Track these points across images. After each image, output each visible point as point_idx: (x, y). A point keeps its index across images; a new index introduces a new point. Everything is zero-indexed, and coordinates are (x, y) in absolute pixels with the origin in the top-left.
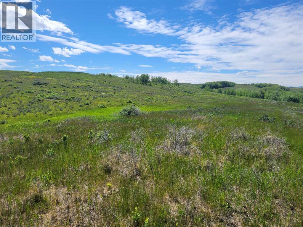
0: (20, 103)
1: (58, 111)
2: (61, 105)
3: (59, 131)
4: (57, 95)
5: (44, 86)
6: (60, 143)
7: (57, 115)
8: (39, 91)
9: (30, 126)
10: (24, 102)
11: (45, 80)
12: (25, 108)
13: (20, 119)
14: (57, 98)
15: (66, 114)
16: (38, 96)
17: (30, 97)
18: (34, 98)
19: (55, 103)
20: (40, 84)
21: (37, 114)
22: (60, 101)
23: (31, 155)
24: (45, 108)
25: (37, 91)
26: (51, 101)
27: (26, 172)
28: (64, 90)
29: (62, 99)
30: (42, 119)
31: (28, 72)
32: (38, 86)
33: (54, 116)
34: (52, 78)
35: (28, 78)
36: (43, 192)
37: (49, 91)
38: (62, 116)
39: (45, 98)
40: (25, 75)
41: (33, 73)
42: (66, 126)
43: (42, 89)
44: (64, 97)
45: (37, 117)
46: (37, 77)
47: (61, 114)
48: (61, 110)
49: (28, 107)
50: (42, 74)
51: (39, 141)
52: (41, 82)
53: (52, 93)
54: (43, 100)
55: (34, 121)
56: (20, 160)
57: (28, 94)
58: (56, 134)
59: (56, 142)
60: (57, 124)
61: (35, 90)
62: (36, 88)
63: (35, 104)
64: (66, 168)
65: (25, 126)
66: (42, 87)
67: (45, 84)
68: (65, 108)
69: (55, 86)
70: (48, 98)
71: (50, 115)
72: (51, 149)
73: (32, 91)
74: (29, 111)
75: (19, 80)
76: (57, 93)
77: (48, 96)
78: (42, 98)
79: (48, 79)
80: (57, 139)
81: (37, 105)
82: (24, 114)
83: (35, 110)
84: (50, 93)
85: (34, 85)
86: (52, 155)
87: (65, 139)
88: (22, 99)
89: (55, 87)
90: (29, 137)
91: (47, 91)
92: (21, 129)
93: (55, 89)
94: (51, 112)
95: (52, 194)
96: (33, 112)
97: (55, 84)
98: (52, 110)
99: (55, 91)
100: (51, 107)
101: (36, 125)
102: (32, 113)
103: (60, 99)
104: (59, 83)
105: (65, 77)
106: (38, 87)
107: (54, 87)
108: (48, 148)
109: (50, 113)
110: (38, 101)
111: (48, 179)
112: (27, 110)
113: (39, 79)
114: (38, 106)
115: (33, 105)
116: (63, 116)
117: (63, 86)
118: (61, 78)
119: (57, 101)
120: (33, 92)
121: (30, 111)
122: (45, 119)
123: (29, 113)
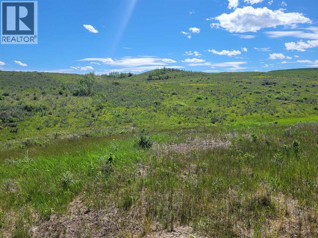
0: (248, 103)
1: (286, 113)
2: (290, 107)
3: (288, 136)
4: (286, 95)
5: (273, 86)
6: (290, 148)
7: (285, 117)
8: (267, 91)
9: (257, 126)
10: (252, 102)
11: (274, 80)
12: (252, 108)
13: (247, 118)
14: (285, 99)
15: (296, 117)
16: (266, 96)
17: (258, 97)
18: (261, 98)
19: (283, 104)
20: (269, 84)
21: (263, 115)
22: (289, 102)
23: (258, 155)
24: (272, 109)
25: (265, 91)
26: (279, 101)
27: (253, 170)
28: (295, 90)
29: (292, 100)
30: (268, 120)
31: (257, 72)
32: (267, 85)
33: (281, 119)
34: (283, 76)
35: (257, 78)
36: (272, 196)
37: (278, 91)
38: (290, 119)
39: (273, 99)
40: (254, 75)
41: (263, 73)
42: (296, 131)
43: (270, 89)
44: (295, 98)
45: (263, 117)
46: (266, 77)
47: (289, 117)
48: (290, 112)
49: (255, 107)
50: (271, 73)
51: (267, 142)
52: (269, 82)
53: (281, 94)
54: (270, 101)
55: (260, 121)
56: (248, 158)
57: (256, 94)
58: (285, 138)
59: (285, 146)
60: (286, 127)
61: (263, 90)
62: (265, 88)
63: (262, 104)
64: (298, 179)
65: (252, 126)
66: (270, 87)
67: (274, 83)
68: (295, 110)
69: (285, 85)
70: (276, 99)
71: (277, 117)
72: (279, 153)
73: (260, 91)
74: (255, 111)
75: (248, 81)
76: (287, 93)
77: (276, 97)
78: (270, 99)
79: (277, 78)
80: (285, 143)
81: (264, 105)
82: (251, 114)
83: (261, 110)
84: (279, 93)
85: (262, 85)
86: (281, 161)
87: (296, 145)
88: (250, 99)
89: (285, 87)
90: (256, 137)
91: (276, 91)
92: (249, 127)
93: (285, 89)
94: (279, 113)
95: (280, 202)
96: (259, 112)
97: (285, 83)
98: (279, 112)
99: (284, 91)
100: (279, 108)
101: (263, 126)
102: (259, 114)
103: (289, 100)
104: (290, 82)
105: (298, 75)
106: (266, 87)
107: (283, 87)
108: (276, 151)
109: (277, 115)
110: (265, 101)
111: (276, 185)
112: (254, 110)
113: (268, 78)
114: (265, 107)
115: (260, 106)
116: (292, 119)
117: (295, 85)
118: (292, 76)
119: (286, 102)
120: (261, 93)
121: (257, 111)
122: (272, 120)
123: (255, 113)
